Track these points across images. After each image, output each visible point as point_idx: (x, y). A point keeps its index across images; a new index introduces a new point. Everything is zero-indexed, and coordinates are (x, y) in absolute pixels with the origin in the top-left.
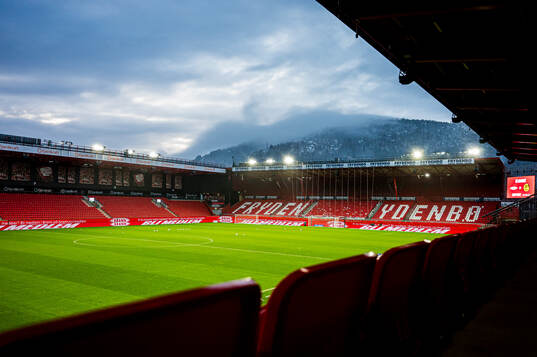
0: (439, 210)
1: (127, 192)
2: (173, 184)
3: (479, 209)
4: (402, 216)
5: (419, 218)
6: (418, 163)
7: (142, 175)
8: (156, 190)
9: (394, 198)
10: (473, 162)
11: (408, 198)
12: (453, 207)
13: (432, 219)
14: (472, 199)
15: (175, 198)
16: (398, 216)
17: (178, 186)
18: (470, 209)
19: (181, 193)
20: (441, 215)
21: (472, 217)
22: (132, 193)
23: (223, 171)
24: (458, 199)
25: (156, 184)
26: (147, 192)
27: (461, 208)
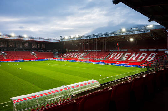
0: (135, 55)
1: (21, 50)
2: (41, 47)
3: (155, 55)
4: (118, 58)
5: (125, 59)
6: (124, 34)
7: (28, 44)
8: (34, 49)
9: (118, 50)
10: (150, 32)
11: (124, 50)
12: (143, 54)
13: (130, 60)
14: (153, 50)
15: (42, 51)
16: (117, 58)
17: (43, 47)
18: (150, 55)
19: (44, 50)
20: (136, 57)
21: (150, 59)
22: (23, 50)
23: (58, 42)
24: (146, 50)
25: (34, 47)
26: (30, 50)
27: (146, 54)
